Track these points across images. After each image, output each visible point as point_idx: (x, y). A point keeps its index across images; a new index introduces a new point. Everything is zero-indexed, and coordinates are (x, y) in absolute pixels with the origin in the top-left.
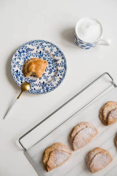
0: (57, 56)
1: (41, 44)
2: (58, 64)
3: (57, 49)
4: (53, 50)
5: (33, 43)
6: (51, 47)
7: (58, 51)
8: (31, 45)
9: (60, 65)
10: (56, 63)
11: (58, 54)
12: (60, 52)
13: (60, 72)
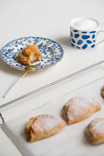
0: (38, 42)
1: (16, 42)
2: (46, 45)
3: (34, 38)
4: (30, 41)
5: (9, 44)
6: (27, 40)
7: (35, 38)
8: (8, 47)
9: (48, 44)
10: (43, 46)
11: (37, 40)
12: (38, 38)
13: (54, 47)
